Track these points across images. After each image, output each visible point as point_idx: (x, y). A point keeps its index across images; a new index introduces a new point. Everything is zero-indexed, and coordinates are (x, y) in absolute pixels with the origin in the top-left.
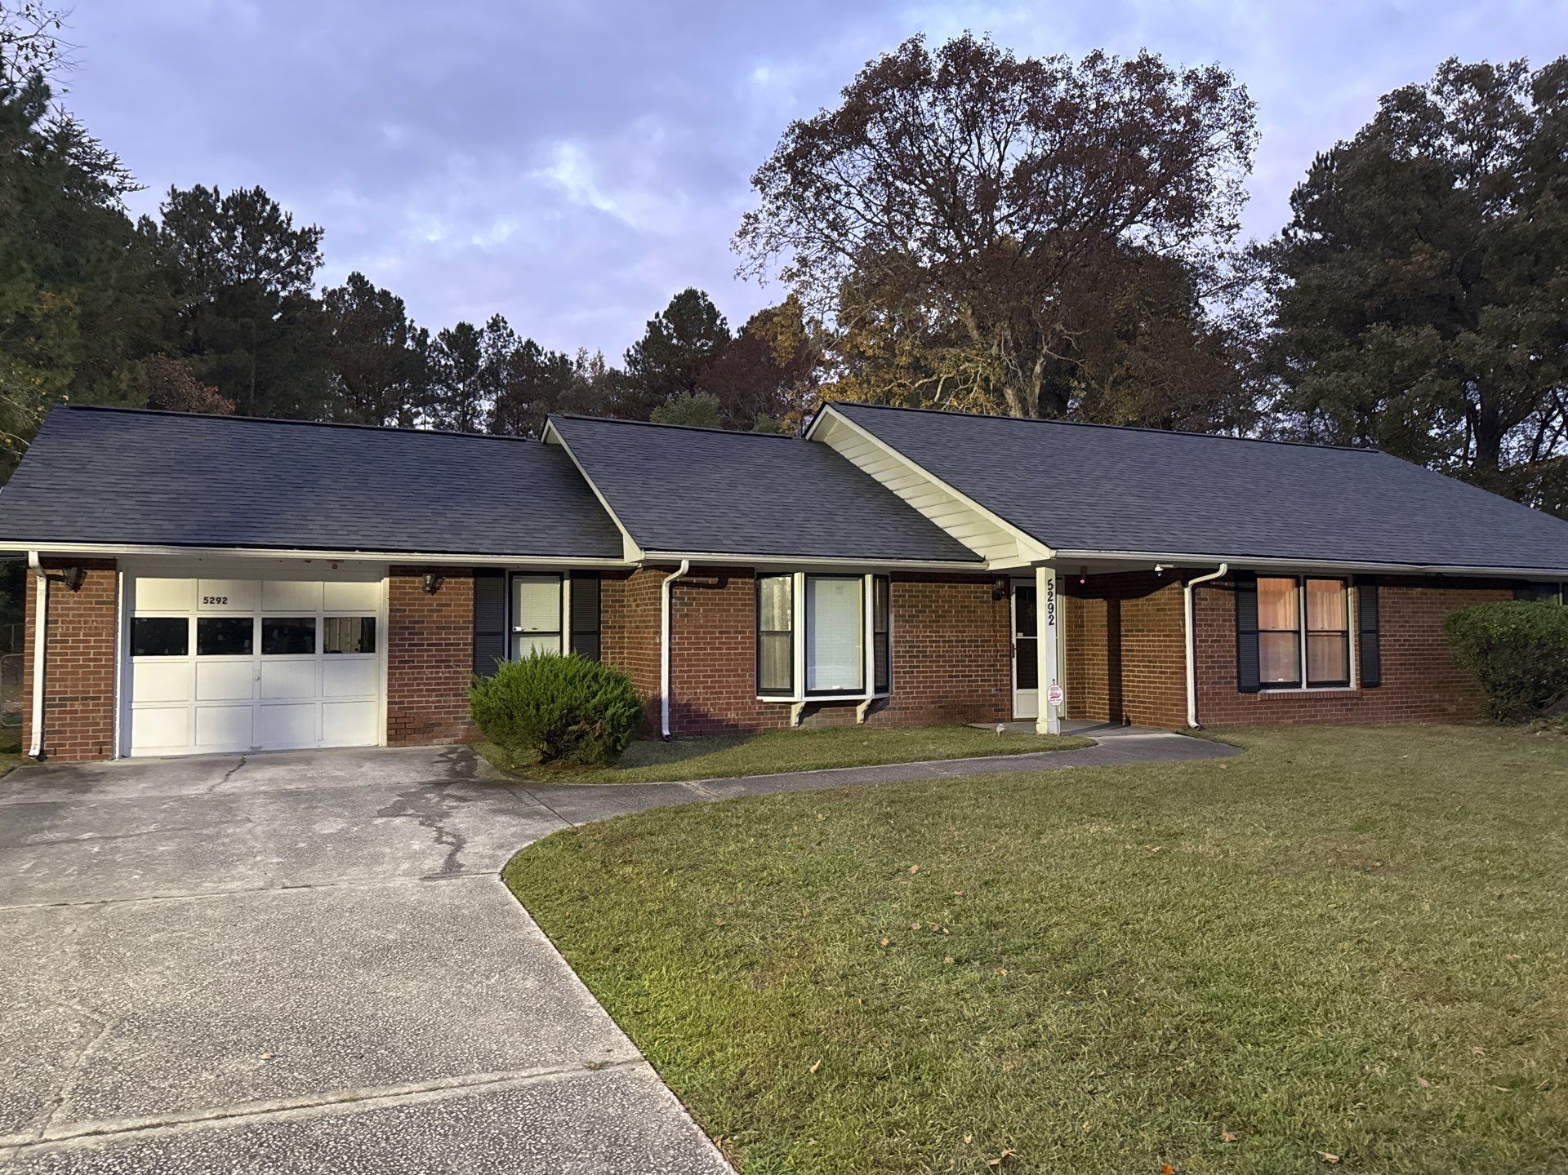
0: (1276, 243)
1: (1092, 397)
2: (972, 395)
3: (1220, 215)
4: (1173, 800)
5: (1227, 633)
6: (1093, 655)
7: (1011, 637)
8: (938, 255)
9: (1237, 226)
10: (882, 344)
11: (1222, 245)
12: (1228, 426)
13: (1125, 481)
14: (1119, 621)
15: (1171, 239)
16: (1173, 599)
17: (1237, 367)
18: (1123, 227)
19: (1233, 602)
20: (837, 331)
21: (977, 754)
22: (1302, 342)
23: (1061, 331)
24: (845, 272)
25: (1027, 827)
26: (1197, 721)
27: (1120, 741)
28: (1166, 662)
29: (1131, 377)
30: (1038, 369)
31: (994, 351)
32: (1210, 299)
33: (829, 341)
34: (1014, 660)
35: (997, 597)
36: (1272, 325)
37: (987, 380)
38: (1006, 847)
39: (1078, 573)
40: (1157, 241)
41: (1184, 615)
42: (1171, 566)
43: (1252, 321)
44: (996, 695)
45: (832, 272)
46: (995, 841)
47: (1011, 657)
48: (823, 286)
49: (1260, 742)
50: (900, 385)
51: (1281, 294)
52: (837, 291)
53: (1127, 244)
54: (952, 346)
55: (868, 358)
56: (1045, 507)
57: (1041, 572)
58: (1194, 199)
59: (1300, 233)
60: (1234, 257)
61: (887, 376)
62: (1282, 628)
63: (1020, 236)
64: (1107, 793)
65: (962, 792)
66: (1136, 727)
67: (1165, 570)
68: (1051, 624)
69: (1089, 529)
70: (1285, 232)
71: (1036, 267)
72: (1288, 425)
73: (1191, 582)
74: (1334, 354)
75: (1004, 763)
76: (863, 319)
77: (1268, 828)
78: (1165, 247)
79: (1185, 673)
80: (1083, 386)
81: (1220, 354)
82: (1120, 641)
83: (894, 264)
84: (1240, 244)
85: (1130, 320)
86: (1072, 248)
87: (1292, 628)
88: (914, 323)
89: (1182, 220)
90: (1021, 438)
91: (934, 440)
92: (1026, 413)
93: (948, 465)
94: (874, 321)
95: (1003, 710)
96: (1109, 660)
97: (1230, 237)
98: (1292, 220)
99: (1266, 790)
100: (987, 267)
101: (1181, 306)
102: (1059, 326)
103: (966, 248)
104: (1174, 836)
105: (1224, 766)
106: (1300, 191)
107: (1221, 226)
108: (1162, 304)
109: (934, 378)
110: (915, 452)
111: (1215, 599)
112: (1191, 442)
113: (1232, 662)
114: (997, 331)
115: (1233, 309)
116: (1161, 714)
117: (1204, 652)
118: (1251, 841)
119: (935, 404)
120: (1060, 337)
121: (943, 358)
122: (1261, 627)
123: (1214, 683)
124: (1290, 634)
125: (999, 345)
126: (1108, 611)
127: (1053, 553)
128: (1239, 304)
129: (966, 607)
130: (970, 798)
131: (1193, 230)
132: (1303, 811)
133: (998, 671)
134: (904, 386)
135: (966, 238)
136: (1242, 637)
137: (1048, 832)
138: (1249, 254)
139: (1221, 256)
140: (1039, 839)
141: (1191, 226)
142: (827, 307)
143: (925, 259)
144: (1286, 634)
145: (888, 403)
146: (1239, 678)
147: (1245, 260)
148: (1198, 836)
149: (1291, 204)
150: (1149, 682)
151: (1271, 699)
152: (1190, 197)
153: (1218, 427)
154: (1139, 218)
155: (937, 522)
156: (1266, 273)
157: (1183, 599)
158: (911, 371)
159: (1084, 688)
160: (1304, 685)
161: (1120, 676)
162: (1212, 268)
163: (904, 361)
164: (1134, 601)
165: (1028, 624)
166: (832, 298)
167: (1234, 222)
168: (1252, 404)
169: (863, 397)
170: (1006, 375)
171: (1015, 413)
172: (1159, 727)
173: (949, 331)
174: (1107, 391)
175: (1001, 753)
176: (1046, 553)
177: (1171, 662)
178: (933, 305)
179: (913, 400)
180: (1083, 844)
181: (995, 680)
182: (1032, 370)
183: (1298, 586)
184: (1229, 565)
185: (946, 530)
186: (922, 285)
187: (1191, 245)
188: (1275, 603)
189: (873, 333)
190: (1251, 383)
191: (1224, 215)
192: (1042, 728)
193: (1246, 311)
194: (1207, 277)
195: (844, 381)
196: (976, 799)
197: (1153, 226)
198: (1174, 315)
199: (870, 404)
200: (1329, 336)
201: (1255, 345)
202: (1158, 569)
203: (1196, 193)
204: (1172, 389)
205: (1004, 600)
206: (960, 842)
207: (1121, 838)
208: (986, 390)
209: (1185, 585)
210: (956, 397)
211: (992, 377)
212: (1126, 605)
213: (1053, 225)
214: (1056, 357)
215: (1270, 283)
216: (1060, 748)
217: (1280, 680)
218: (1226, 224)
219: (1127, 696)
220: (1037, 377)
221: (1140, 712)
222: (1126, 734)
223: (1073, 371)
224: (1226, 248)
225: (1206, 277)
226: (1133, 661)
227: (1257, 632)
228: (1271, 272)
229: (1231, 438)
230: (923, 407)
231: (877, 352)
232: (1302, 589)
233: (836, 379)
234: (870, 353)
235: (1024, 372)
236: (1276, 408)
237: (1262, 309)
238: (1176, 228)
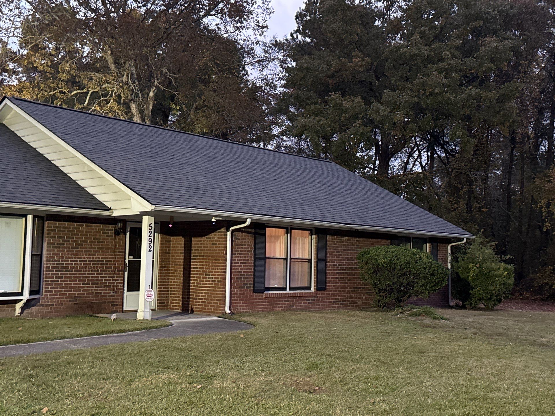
0: (287, 40)
1: (184, 116)
2: (109, 105)
3: (258, 19)
4: (212, 356)
5: (249, 258)
6: (175, 270)
7: (125, 259)
8: (90, 12)
9: (267, 27)
10: (49, 64)
11: (258, 36)
12: (258, 141)
13: (198, 167)
14: (191, 250)
15: (231, 29)
16: (221, 238)
17: (264, 108)
18: (204, 16)
19: (253, 241)
20: (19, 51)
21: (97, 334)
22: (297, 98)
23: (166, 73)
24: (26, 13)
25: (123, 378)
26: (230, 310)
27: (187, 322)
28: (215, 275)
29: (205, 106)
30: (151, 94)
31: (125, 79)
32: (251, 67)
33: (13, 57)
34: (126, 273)
35: (117, 233)
36: (282, 86)
37: (119, 96)
38: (109, 391)
39: (169, 221)
40: (222, 28)
41: (226, 247)
42: (221, 219)
43: (272, 83)
44: (113, 296)
45: (16, 11)
46: (102, 388)
47: (124, 271)
48: (9, 19)
49: (263, 321)
50: (61, 92)
51: (288, 70)
52: (20, 25)
53: (206, 28)
54: (98, 72)
55: (40, 72)
56: (151, 179)
57: (145, 219)
58: (245, 8)
59: (300, 37)
60: (264, 44)
61: (52, 85)
62: (278, 256)
63: (143, 10)
64: (175, 353)
65: (84, 358)
66: (197, 314)
67: (217, 221)
68: (150, 251)
69: (175, 194)
70: (292, 35)
71: (152, 31)
72: (289, 143)
73: (231, 229)
74: (312, 106)
75: (114, 338)
76: (37, 45)
77: (262, 371)
78: (227, 33)
79: (225, 282)
80: (178, 108)
81: (255, 99)
82: (190, 262)
83: (60, 14)
84: (268, 38)
85: (207, 73)
86: (174, 24)
87: (283, 257)
88: (72, 54)
89: (237, 18)
90: (138, 135)
91: (81, 130)
92: (143, 120)
93: (90, 147)
94: (45, 48)
95: (117, 305)
96: (183, 274)
97: (263, 33)
98: (296, 28)
99: (263, 349)
100: (121, 26)
101: (235, 69)
102: (165, 70)
103: (108, 12)
104: (210, 378)
105: (242, 336)
106: (300, 13)
107: (258, 26)
108: (225, 66)
109: (85, 90)
110: (67, 137)
111: (243, 239)
112: (237, 148)
113: (251, 275)
114: (127, 66)
115: (262, 74)
116: (211, 306)
117: (236, 269)
118: (253, 379)
119: (84, 107)
120: (165, 77)
121: (91, 79)
122: (267, 256)
123: (240, 287)
124: (282, 260)
125: (128, 76)
126: (185, 244)
127: (153, 207)
128: (265, 72)
129: (97, 239)
130: (89, 362)
131: (243, 25)
132: (282, 360)
133: (116, 280)
134: (64, 93)
135: (108, 6)
136: (257, 261)
137: (137, 380)
138: (273, 44)
139: (257, 43)
140: (130, 385)
141: (242, 22)
142: (12, 34)
143: (81, 14)
144: (280, 260)
145: (52, 102)
146: (254, 284)
147: (270, 47)
148: (224, 377)
149: (296, 19)
150: (206, 287)
151: (270, 297)
152: (242, 5)
153: (252, 141)
154: (213, 12)
155: (79, 183)
156: (281, 56)
157: (226, 238)
158: (70, 84)
159: (168, 291)
160: (288, 289)
161: (190, 283)
162: (252, 49)
163: (64, 77)
164: (199, 239)
165: (136, 251)
166: (15, 29)
167: (265, 24)
168: (271, 130)
169: (35, 97)
170: (132, 95)
171: (137, 119)
172: (209, 313)
173: (96, 62)
174: (192, 112)
175: (113, 332)
176: (149, 207)
177: (218, 275)
178: (86, 44)
179: (70, 103)
180: (157, 386)
181: (113, 286)
182: (148, 94)
183: (287, 233)
184: (251, 220)
185: (86, 189)
186: (78, 30)
187: (242, 34)
188: (275, 243)
189: (44, 56)
190: (271, 118)
191: (260, 19)
192: (140, 316)
193: (269, 76)
194: (250, 54)
195: (22, 85)
196: (93, 362)
197: (221, 19)
198: (232, 74)
199: (39, 102)
200: (311, 96)
201: (274, 96)
202: (213, 220)
203: (245, 4)
204: (228, 116)
205: (122, 235)
206: (79, 391)
207: (180, 381)
208: (119, 103)
209: (228, 230)
210: (99, 104)
211: (122, 95)
212: (195, 241)
213: (163, 8)
214: (163, 88)
215: (283, 62)
216: (150, 328)
217: (276, 286)
218: (261, 25)
219: (193, 295)
220: (151, 99)
221: (199, 305)
222: (190, 318)
223: (172, 98)
224: (261, 39)
225: (248, 53)
226: (197, 274)
227: (265, 258)
228: (284, 56)
229: (259, 148)
230: (76, 108)
231: (46, 68)
232: (289, 235)
233: (16, 83)
234: (41, 68)
235: (142, 94)
236: (283, 133)
237: (278, 77)
238: (234, 22)
